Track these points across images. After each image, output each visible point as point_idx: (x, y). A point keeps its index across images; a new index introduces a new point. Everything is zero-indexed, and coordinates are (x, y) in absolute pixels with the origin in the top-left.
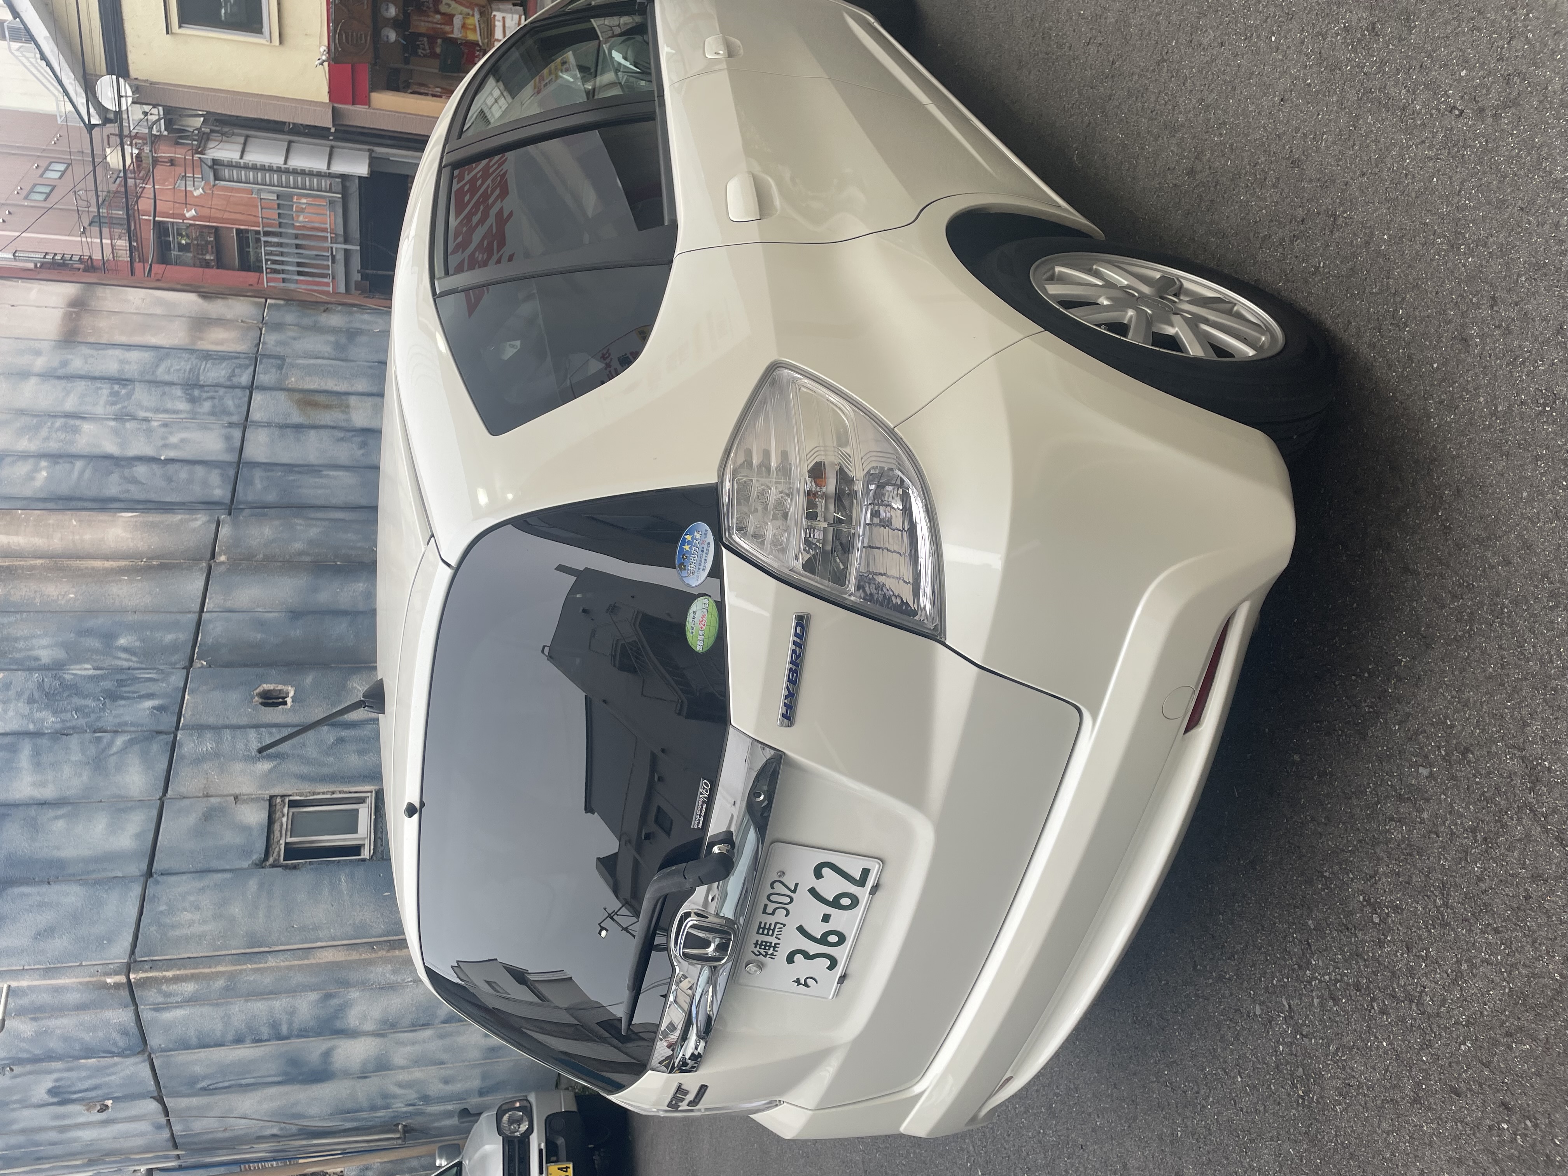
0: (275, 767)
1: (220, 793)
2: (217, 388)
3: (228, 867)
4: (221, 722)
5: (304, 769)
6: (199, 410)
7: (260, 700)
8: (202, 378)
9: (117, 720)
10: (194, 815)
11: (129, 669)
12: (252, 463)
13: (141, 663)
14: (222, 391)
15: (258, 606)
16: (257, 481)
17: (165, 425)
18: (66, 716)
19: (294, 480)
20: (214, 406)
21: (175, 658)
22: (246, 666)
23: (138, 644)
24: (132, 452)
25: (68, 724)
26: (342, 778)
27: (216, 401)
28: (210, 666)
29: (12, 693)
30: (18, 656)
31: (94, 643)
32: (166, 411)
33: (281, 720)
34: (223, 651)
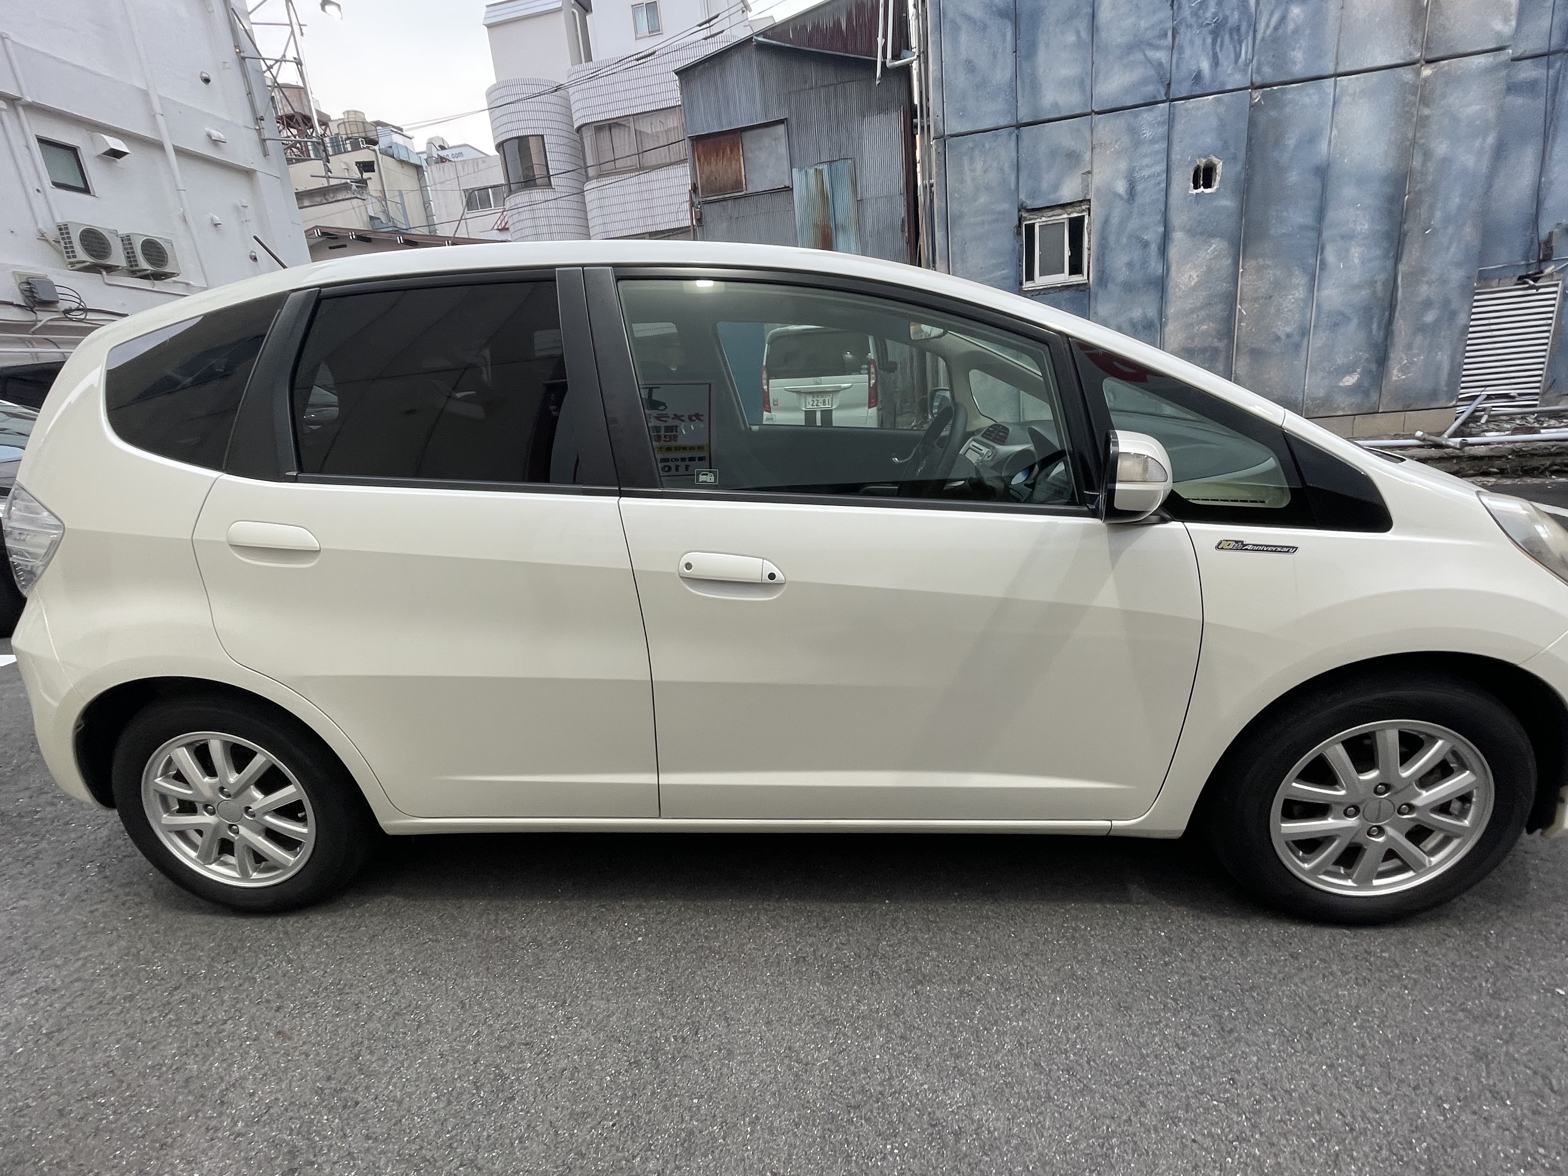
0: (1119, 195)
1: (1094, 158)
3: (1020, 184)
4: (1176, 137)
5: (1115, 220)
7: (1202, 166)
9: (1186, 44)
10: (1073, 143)
11: (1255, 31)
13: (1263, 39)
15: (1339, 131)
21: (1268, 69)
22: (1250, 139)
23: (1291, 27)
26: (1103, 254)
28: (1251, 106)
33: (1175, 189)
34: (1273, 113)
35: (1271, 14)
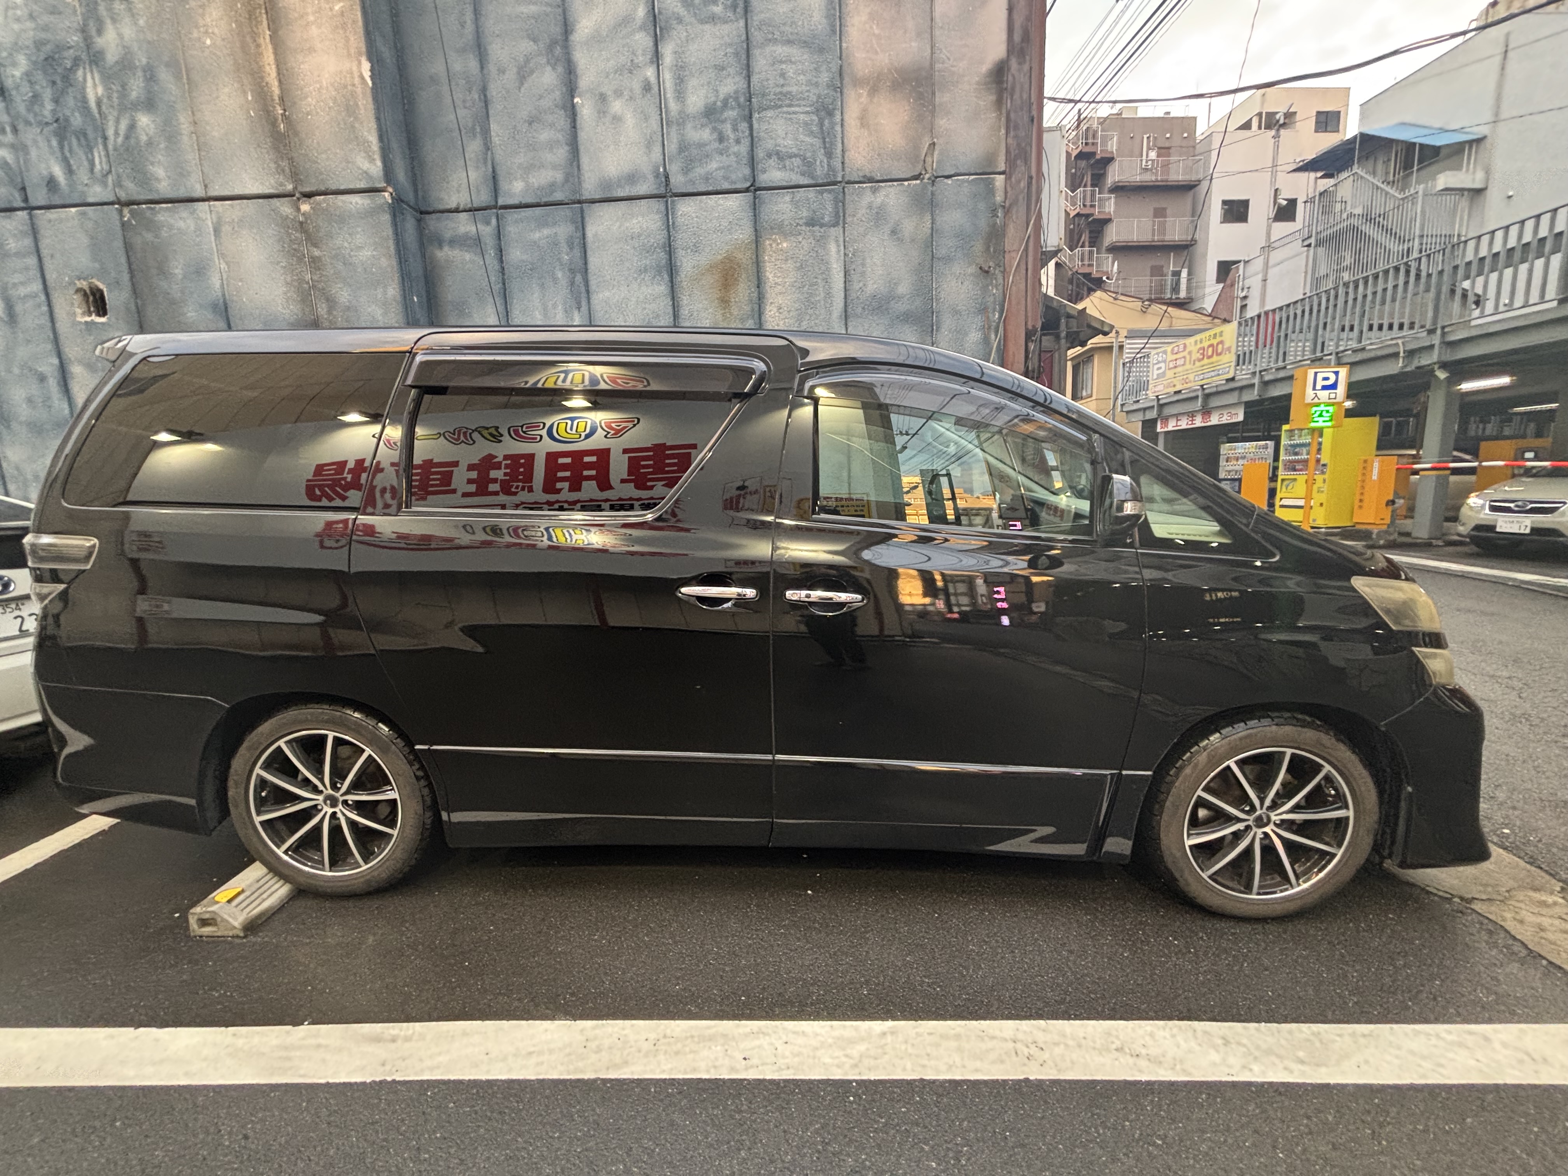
2: (746, 142)
4: (45, 252)
6: (689, 126)
8: (770, 113)
9: (29, 143)
11: (105, 138)
12: (583, 218)
13: (115, 149)
14: (743, 149)
15: (227, 264)
16: (546, 232)
17: (647, 87)
18: (25, 88)
19: (555, 280)
20: (701, 145)
21: (130, 185)
22: (130, 264)
23: (144, 138)
24: (581, 58)
25: (14, 93)
27: (716, 145)
28: (123, 226)
29: (46, 19)
30: (102, 9)
31: (136, 88)
32: (680, 81)
33: (60, 312)
34: (149, 236)
35: (117, 121)
